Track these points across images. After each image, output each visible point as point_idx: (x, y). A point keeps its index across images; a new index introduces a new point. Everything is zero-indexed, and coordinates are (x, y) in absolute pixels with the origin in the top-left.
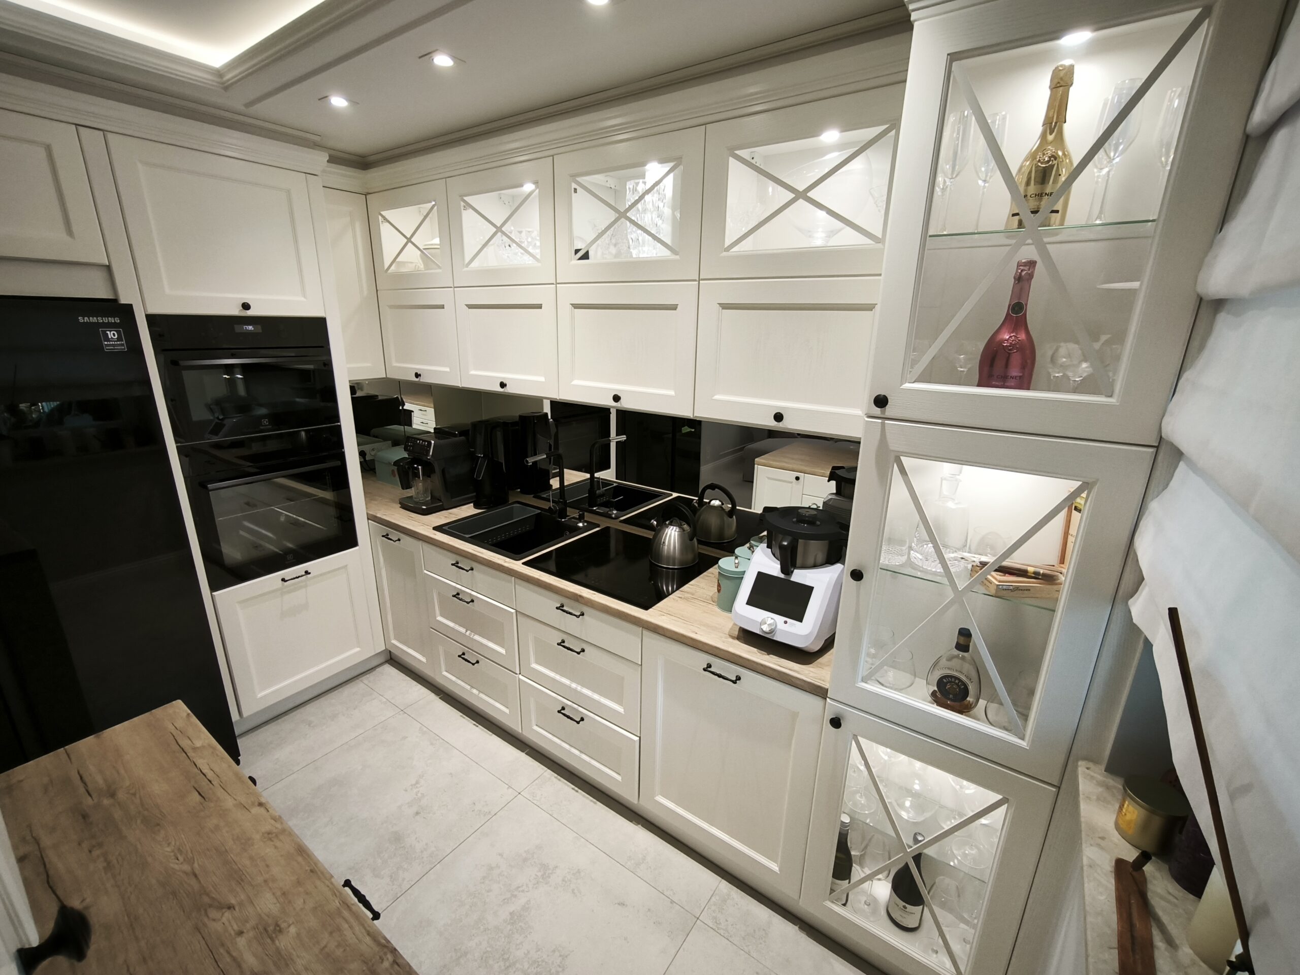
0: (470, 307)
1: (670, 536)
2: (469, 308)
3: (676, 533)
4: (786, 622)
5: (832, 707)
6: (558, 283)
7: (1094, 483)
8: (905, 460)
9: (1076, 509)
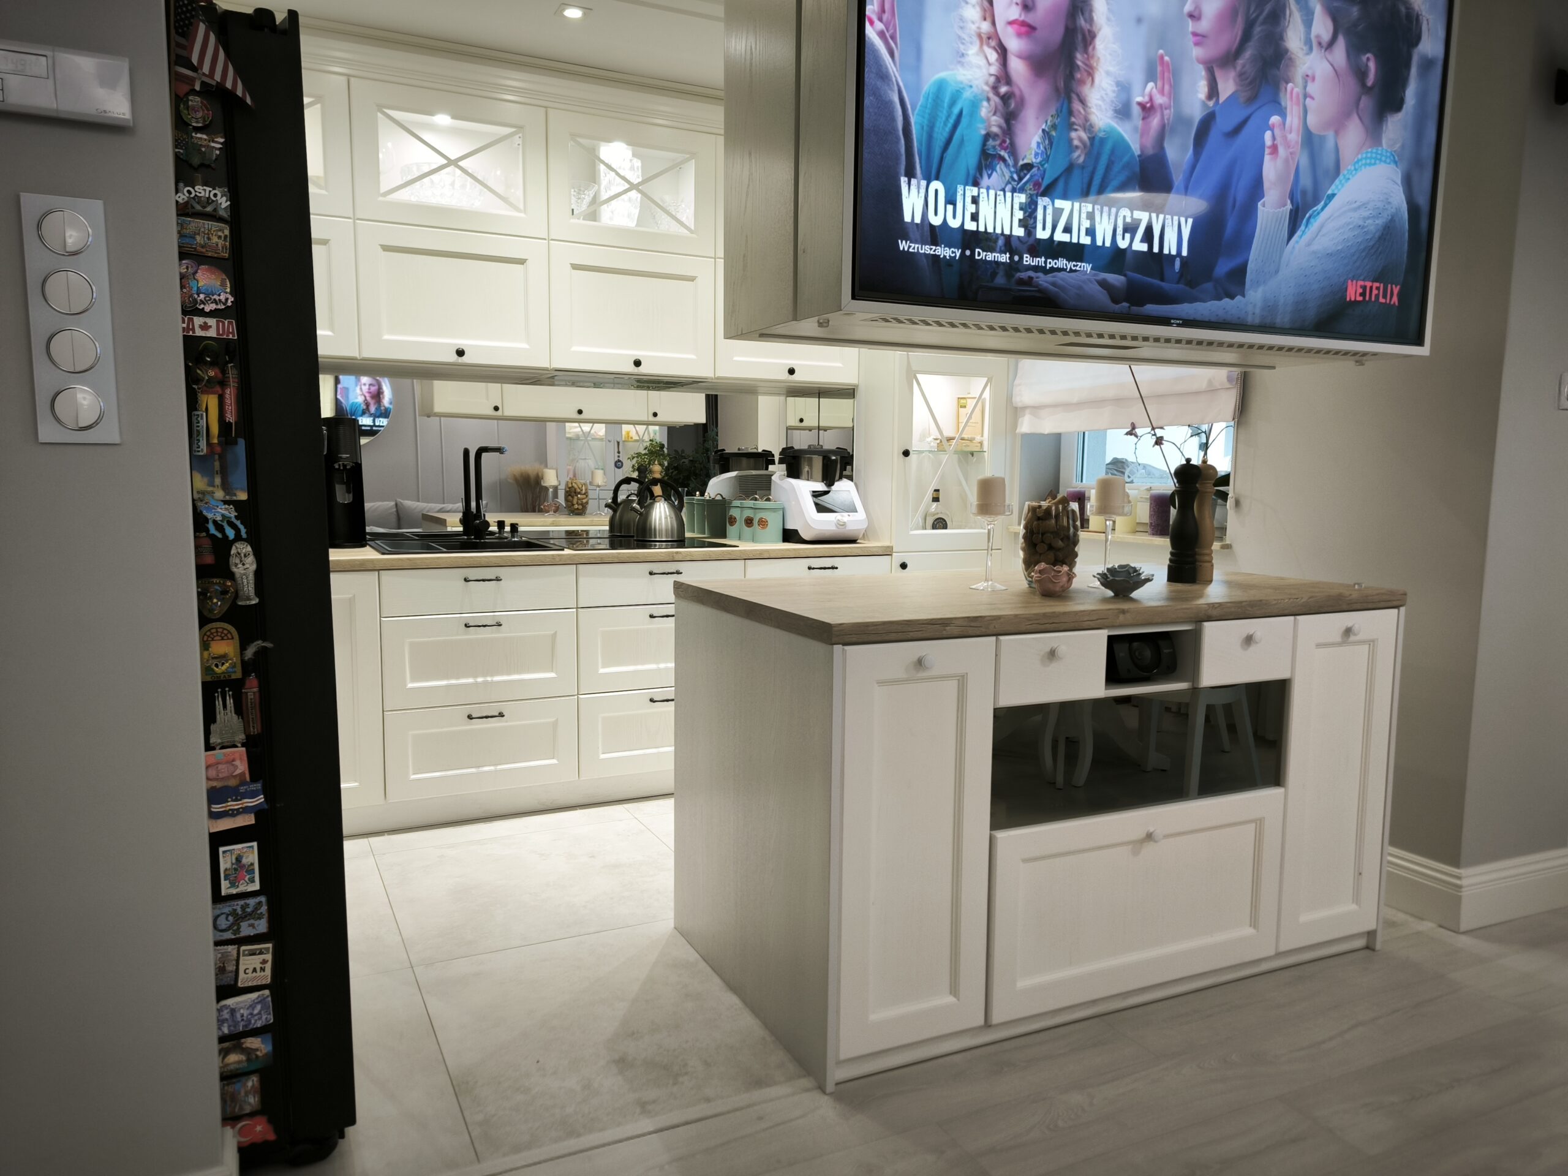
0: (386, 248)
1: (660, 512)
2: (384, 250)
3: (666, 506)
4: (850, 517)
6: (552, 240)
7: (992, 378)
8: (919, 376)
9: (961, 407)
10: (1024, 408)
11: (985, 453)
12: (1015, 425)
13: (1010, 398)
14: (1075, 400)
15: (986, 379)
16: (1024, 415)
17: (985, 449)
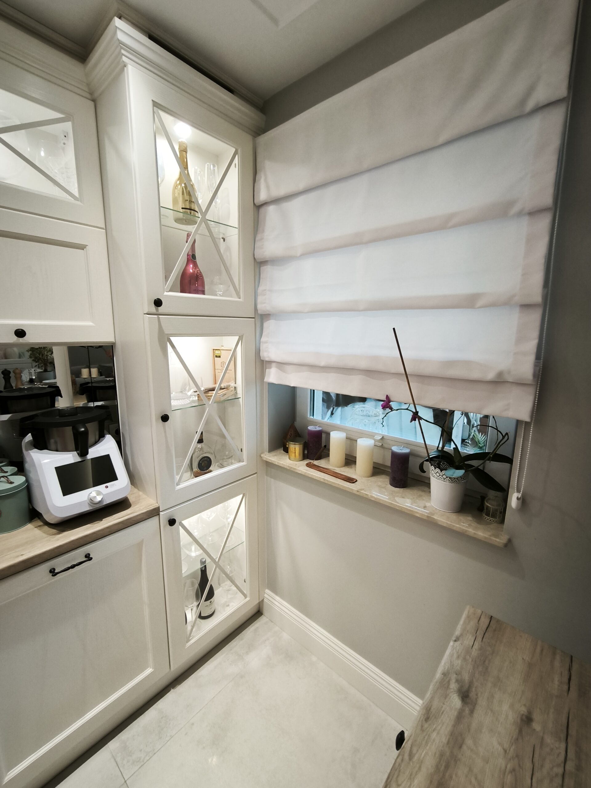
4: (107, 487)
5: (164, 516)
7: (242, 336)
8: (173, 339)
9: (216, 356)
10: (270, 362)
11: (239, 399)
12: (262, 375)
13: (258, 352)
14: (322, 364)
15: (237, 337)
16: (270, 368)
17: (240, 394)
